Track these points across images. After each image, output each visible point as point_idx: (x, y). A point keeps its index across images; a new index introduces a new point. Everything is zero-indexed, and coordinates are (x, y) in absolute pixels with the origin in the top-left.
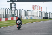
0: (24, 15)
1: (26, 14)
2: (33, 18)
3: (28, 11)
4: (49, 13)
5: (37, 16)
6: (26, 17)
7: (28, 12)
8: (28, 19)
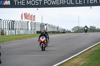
0: (7, 28)
1: (10, 26)
2: (22, 32)
3: (13, 21)
4: (46, 25)
5: (28, 30)
6: (11, 32)
7: (14, 24)
8: (14, 34)
